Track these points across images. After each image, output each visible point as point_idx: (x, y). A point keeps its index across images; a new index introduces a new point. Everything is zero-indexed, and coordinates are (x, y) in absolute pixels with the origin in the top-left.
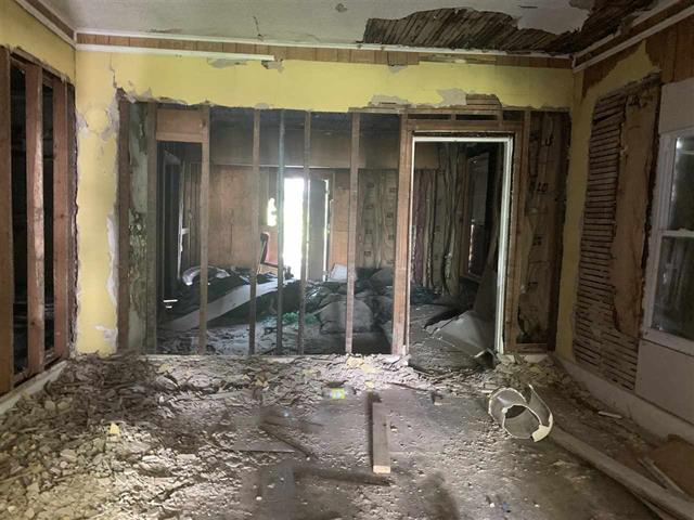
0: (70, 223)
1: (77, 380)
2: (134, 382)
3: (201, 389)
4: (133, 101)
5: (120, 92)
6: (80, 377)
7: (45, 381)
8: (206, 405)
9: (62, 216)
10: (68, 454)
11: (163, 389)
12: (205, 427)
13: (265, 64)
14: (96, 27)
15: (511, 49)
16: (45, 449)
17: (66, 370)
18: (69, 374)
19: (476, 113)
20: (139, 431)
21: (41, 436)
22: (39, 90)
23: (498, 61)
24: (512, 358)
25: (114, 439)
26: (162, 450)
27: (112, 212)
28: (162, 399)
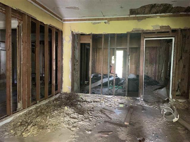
0: (61, 63)
1: (62, 98)
2: (74, 99)
3: (88, 102)
4: (75, 34)
5: (72, 32)
6: (62, 97)
7: (55, 97)
8: (89, 105)
9: (60, 61)
10: (56, 112)
11: (80, 101)
12: (87, 110)
13: (105, 22)
14: (67, 17)
15: (174, 12)
16: (52, 110)
17: (60, 95)
18: (60, 96)
19: (163, 31)
20: (71, 109)
21: (52, 108)
22: (55, 33)
23: (170, 16)
24: (174, 100)
25: (66, 110)
26: (75, 113)
27: (70, 60)
28: (79, 103)
